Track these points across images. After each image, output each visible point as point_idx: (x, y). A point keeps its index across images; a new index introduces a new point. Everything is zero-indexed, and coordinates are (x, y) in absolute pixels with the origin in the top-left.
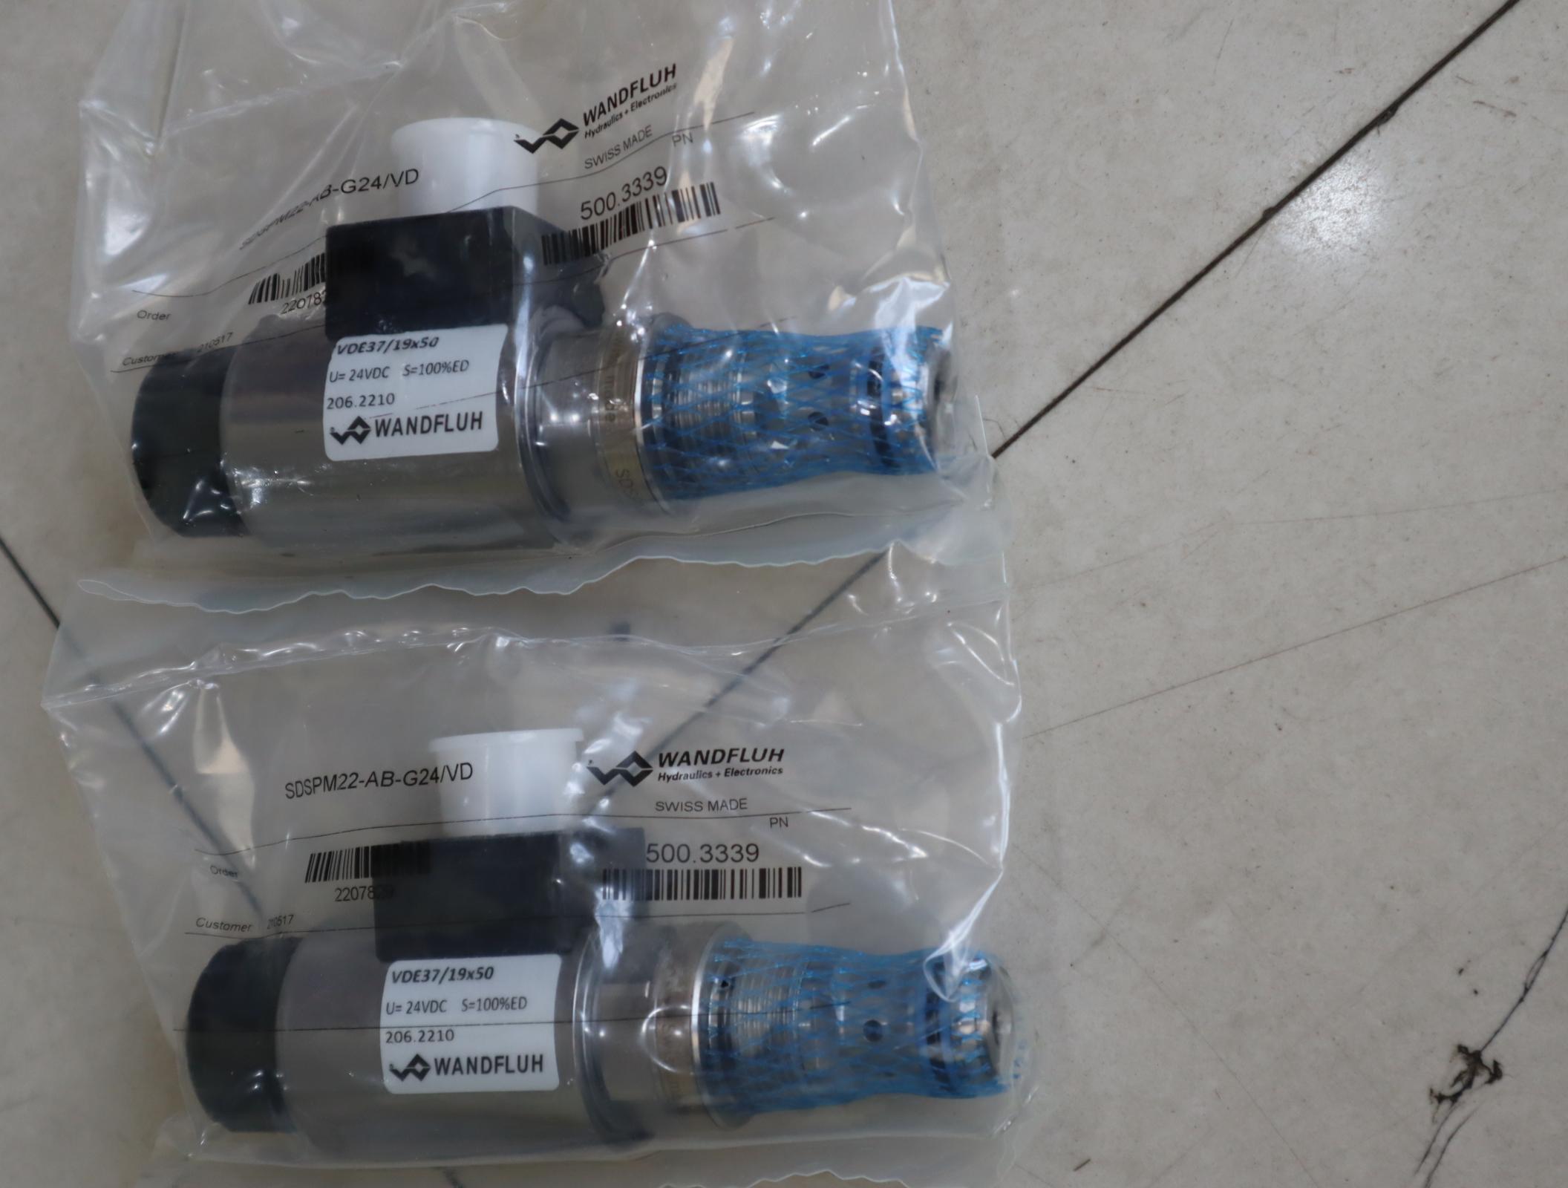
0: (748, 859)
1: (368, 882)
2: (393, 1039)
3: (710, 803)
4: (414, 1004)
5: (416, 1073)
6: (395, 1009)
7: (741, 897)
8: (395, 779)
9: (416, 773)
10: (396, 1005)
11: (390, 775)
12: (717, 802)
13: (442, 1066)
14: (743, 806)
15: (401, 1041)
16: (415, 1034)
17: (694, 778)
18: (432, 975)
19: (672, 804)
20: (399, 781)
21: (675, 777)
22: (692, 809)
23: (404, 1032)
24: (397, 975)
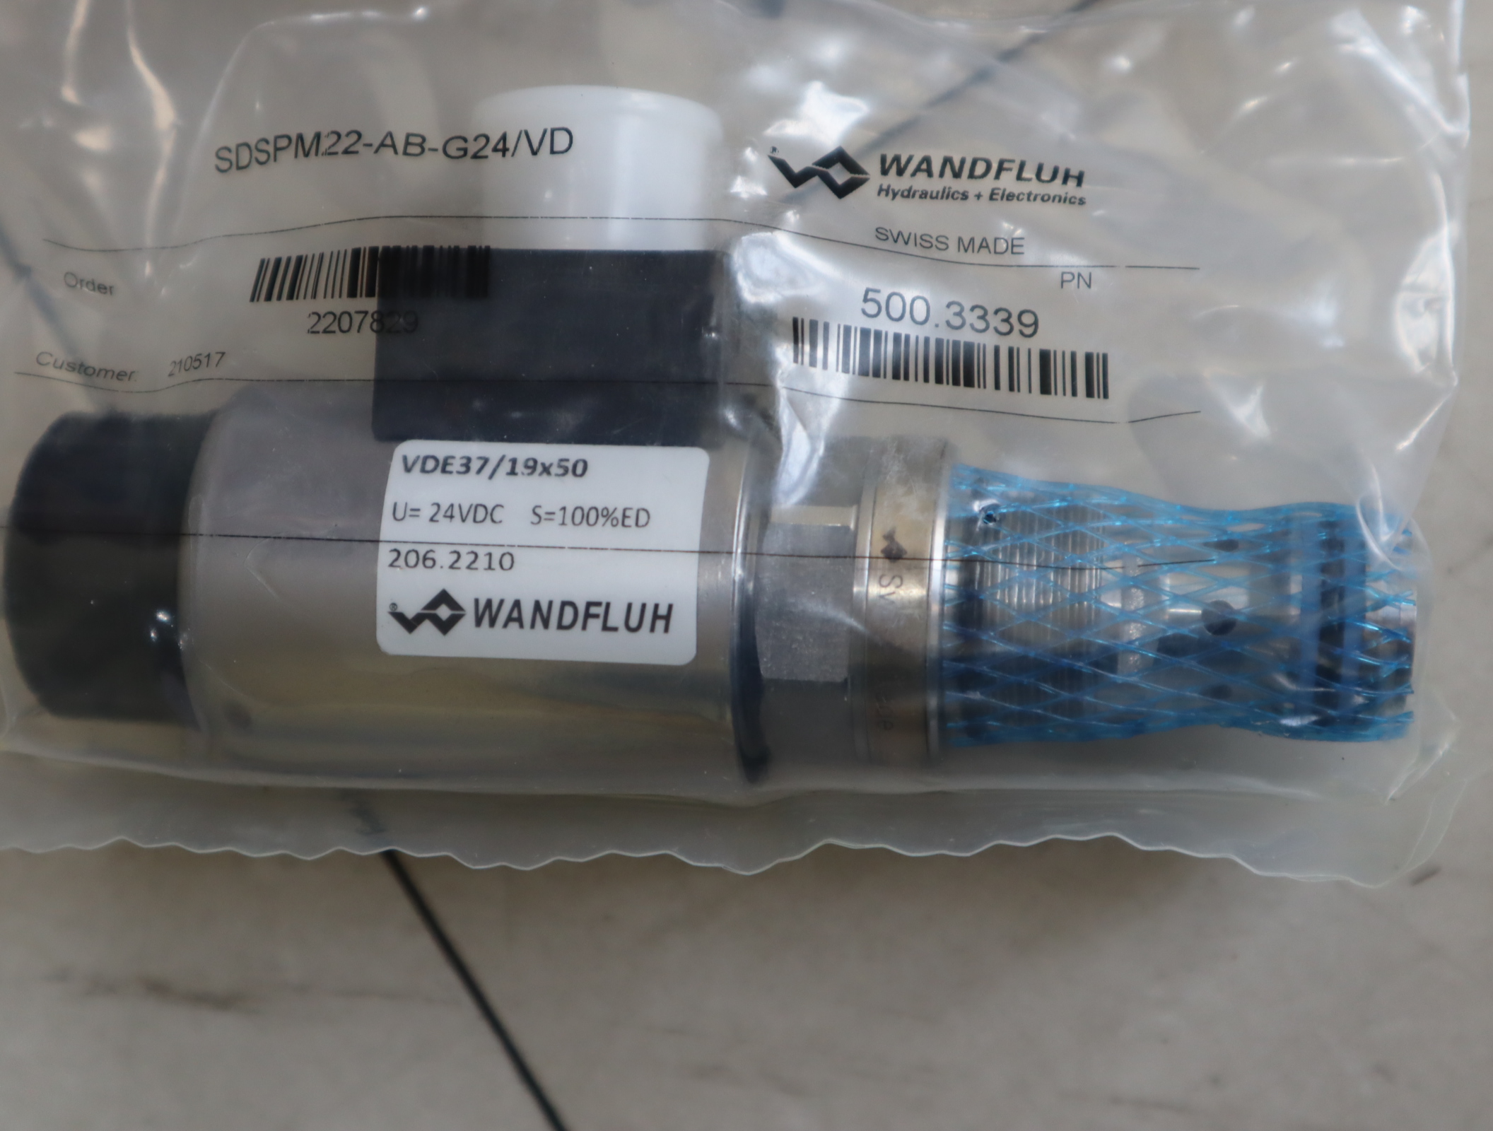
0: (1022, 333)
1: (371, 304)
2: (401, 562)
3: (960, 240)
4: (444, 507)
5: (436, 620)
6: (409, 513)
7: (1011, 388)
8: (427, 146)
9: (465, 140)
10: (410, 507)
11: (419, 140)
12: (972, 240)
13: (487, 613)
14: (1016, 250)
15: (416, 565)
16: (443, 556)
17: (937, 197)
18: (475, 465)
19: (900, 233)
20: (435, 150)
21: (906, 193)
22: (932, 246)
23: (422, 552)
24: (410, 462)
